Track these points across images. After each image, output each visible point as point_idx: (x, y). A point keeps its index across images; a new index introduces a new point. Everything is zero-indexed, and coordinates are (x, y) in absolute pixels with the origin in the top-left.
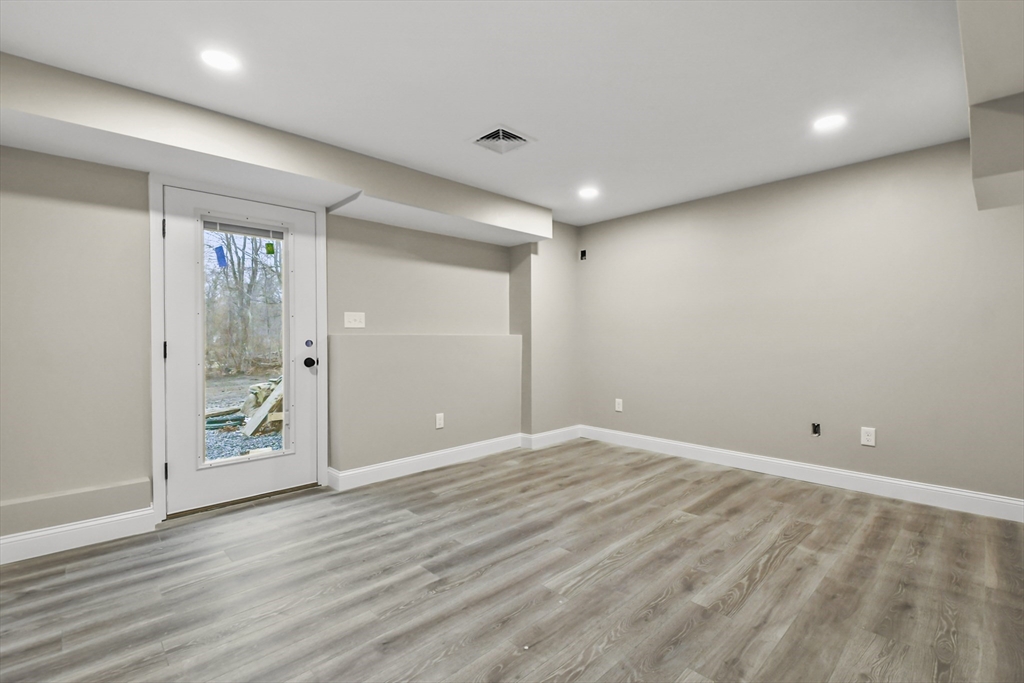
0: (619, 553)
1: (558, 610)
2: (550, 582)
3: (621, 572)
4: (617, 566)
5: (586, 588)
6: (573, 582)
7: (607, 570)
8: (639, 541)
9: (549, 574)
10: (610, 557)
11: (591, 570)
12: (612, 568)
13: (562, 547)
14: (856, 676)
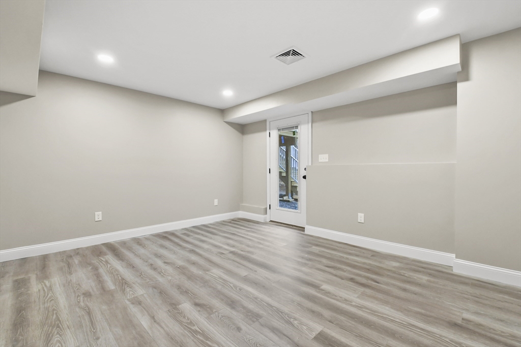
14: (101, 335)
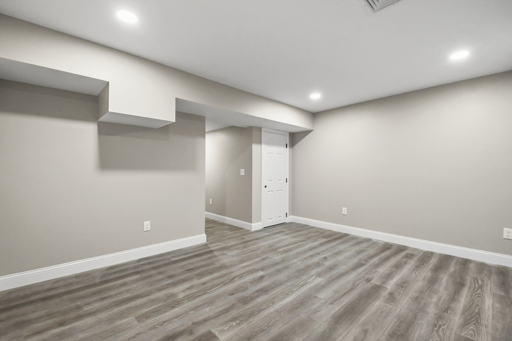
0: (287, 294)
1: (314, 271)
2: (319, 280)
3: (289, 284)
4: (290, 287)
5: (305, 277)
6: (310, 280)
7: (295, 284)
8: (273, 303)
9: (322, 283)
10: (292, 292)
11: (303, 285)
12: (293, 286)
13: (320, 299)
